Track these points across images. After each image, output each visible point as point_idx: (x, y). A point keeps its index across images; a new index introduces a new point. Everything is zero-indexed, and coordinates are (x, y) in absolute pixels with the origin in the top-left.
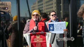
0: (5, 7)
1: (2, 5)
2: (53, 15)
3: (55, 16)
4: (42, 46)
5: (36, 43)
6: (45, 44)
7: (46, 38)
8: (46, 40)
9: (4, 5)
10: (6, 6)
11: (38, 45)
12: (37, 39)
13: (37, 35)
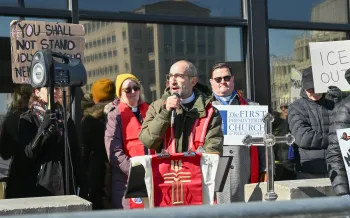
0: (65, 41)
1: (57, 33)
2: (219, 80)
3: (228, 83)
4: (189, 196)
5: (170, 188)
6: (199, 189)
7: (201, 172)
8: (202, 177)
9: (63, 33)
10: (68, 38)
11: (175, 193)
12: (173, 176)
13: (172, 162)
